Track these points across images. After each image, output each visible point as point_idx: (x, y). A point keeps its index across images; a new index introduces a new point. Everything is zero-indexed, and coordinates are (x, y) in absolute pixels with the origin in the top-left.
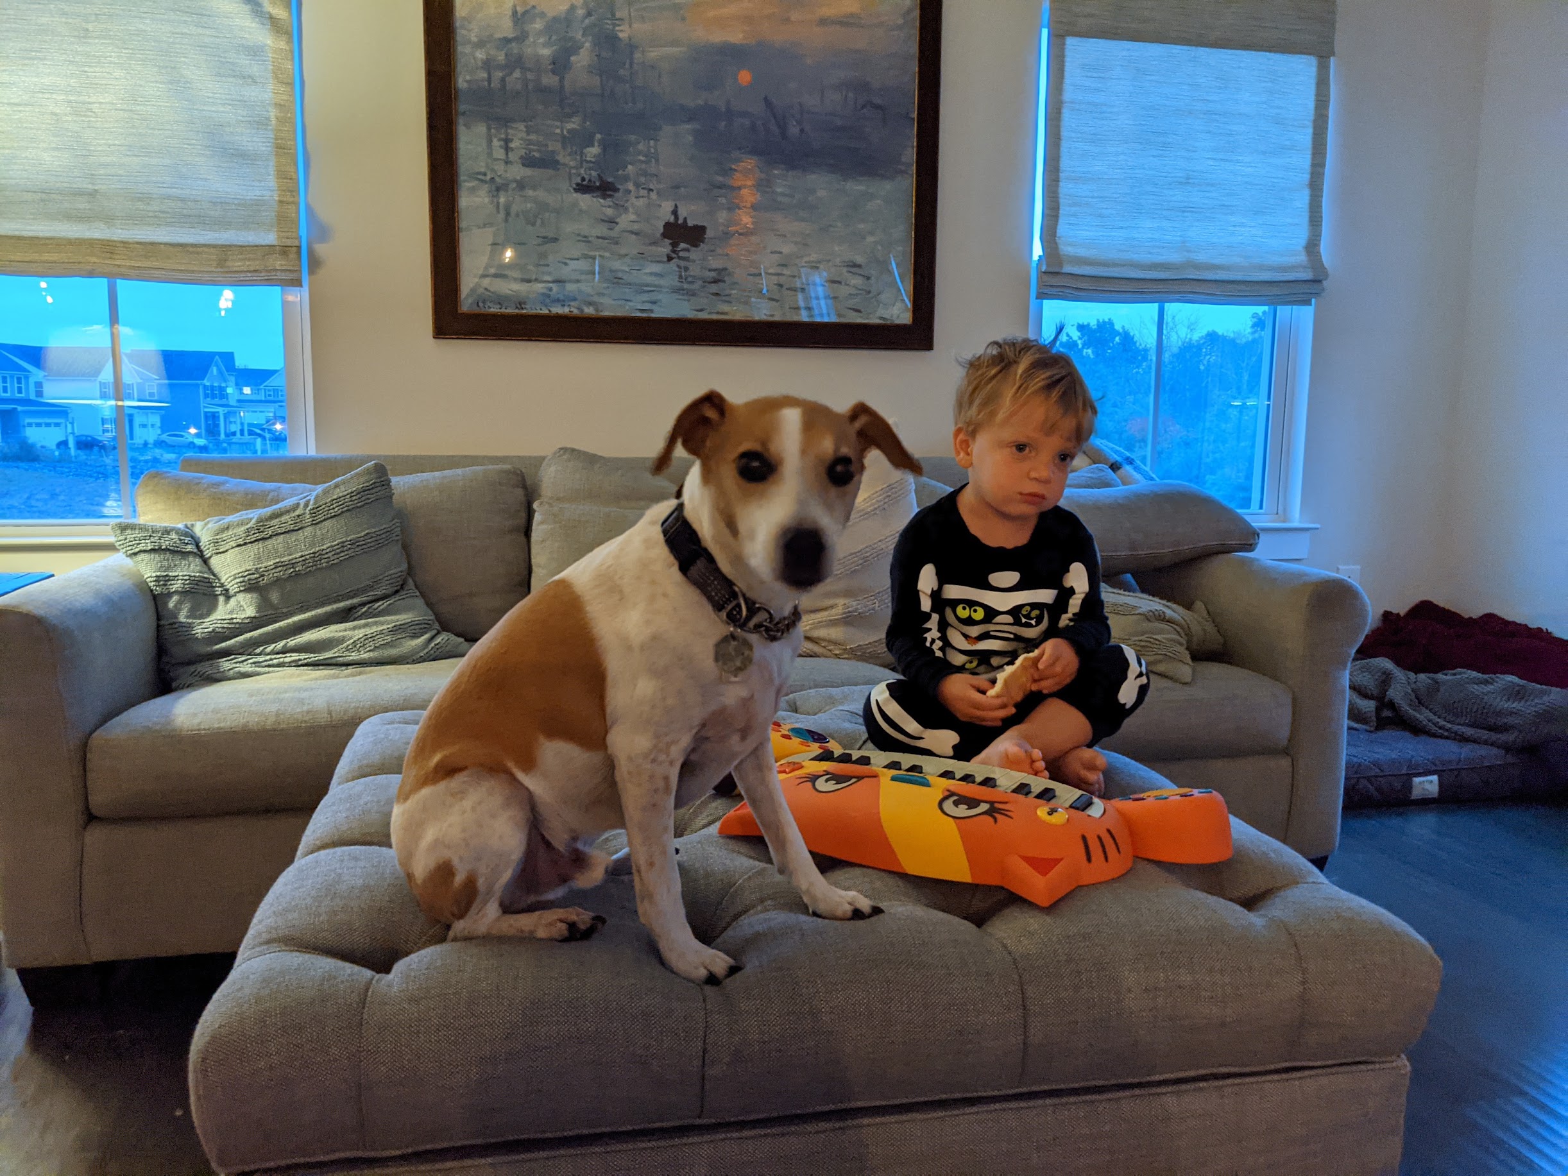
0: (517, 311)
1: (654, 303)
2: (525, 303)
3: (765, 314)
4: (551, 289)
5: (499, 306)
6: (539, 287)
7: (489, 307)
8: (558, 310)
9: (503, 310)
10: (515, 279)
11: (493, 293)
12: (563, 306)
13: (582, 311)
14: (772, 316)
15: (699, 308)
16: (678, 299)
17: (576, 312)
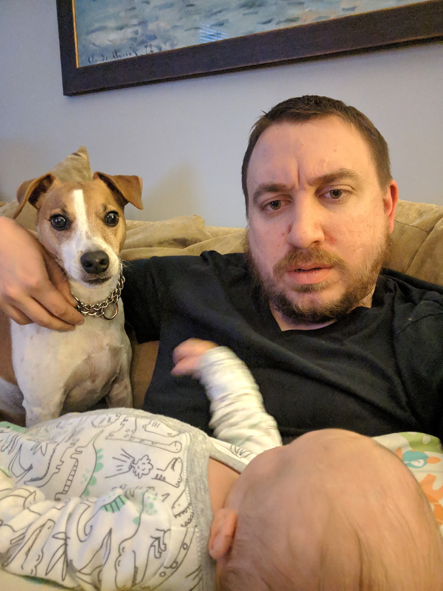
0: (114, 60)
1: (221, 24)
2: (119, 50)
3: (344, 9)
4: (136, 33)
5: (102, 58)
6: (129, 33)
7: (96, 61)
8: (143, 51)
9: (105, 61)
10: (112, 29)
11: (98, 47)
12: (146, 47)
13: (160, 49)
14: (353, 9)
15: (265, 20)
16: (245, 15)
17: (156, 51)
